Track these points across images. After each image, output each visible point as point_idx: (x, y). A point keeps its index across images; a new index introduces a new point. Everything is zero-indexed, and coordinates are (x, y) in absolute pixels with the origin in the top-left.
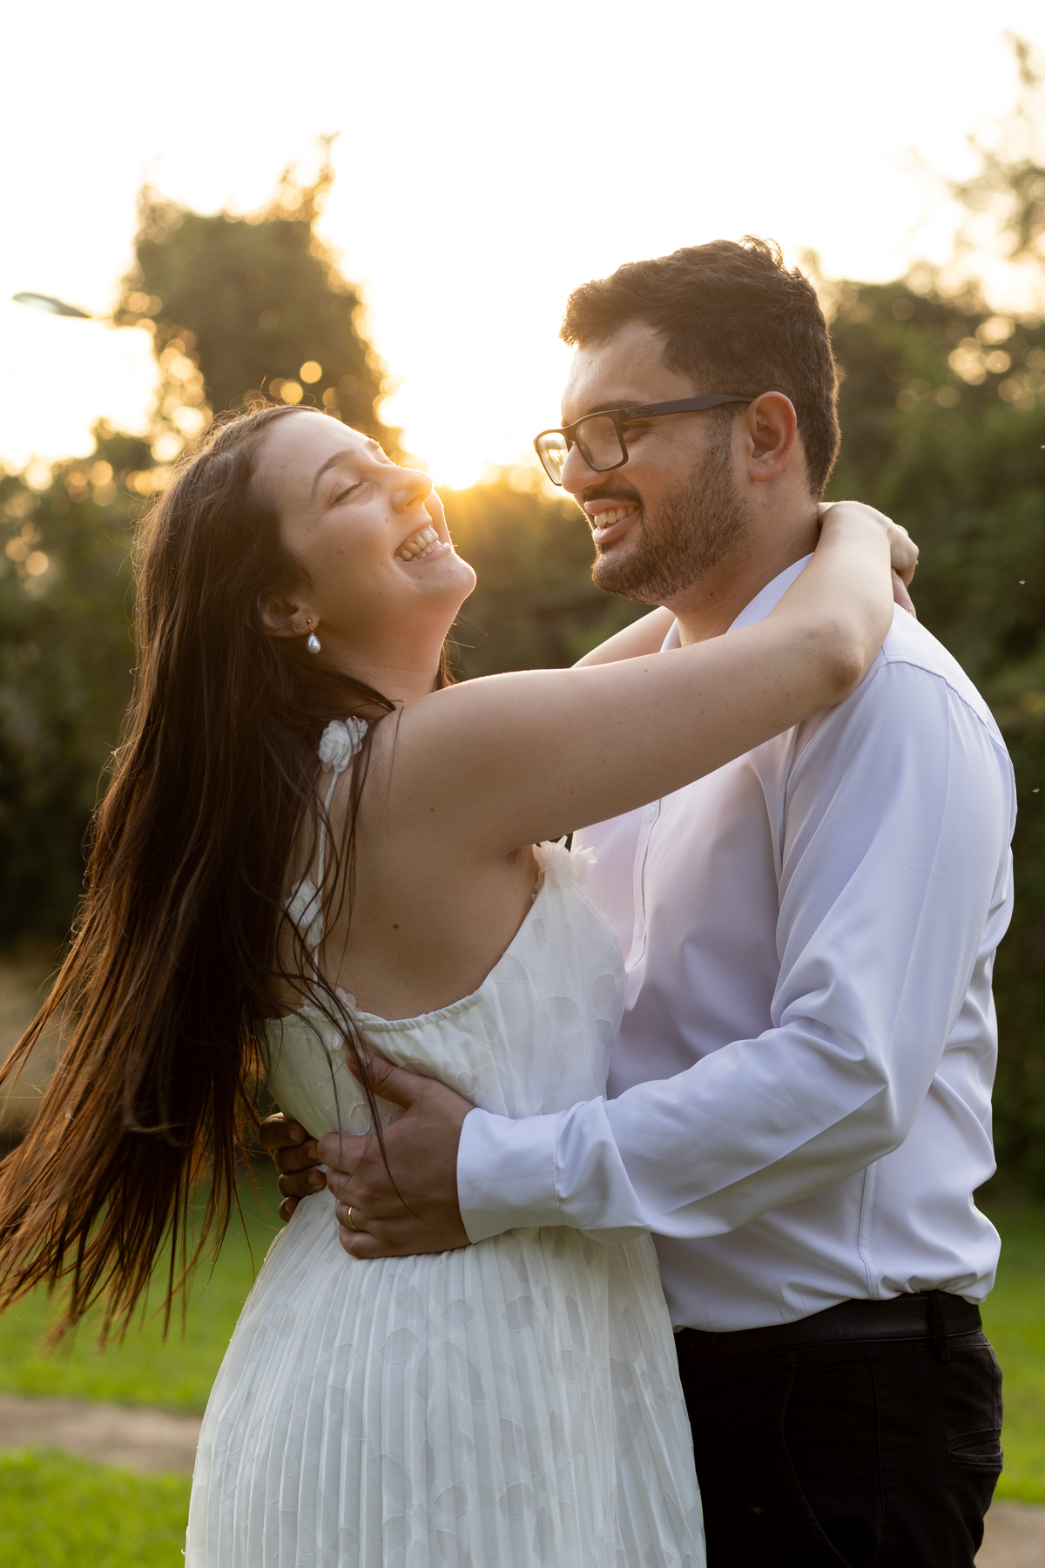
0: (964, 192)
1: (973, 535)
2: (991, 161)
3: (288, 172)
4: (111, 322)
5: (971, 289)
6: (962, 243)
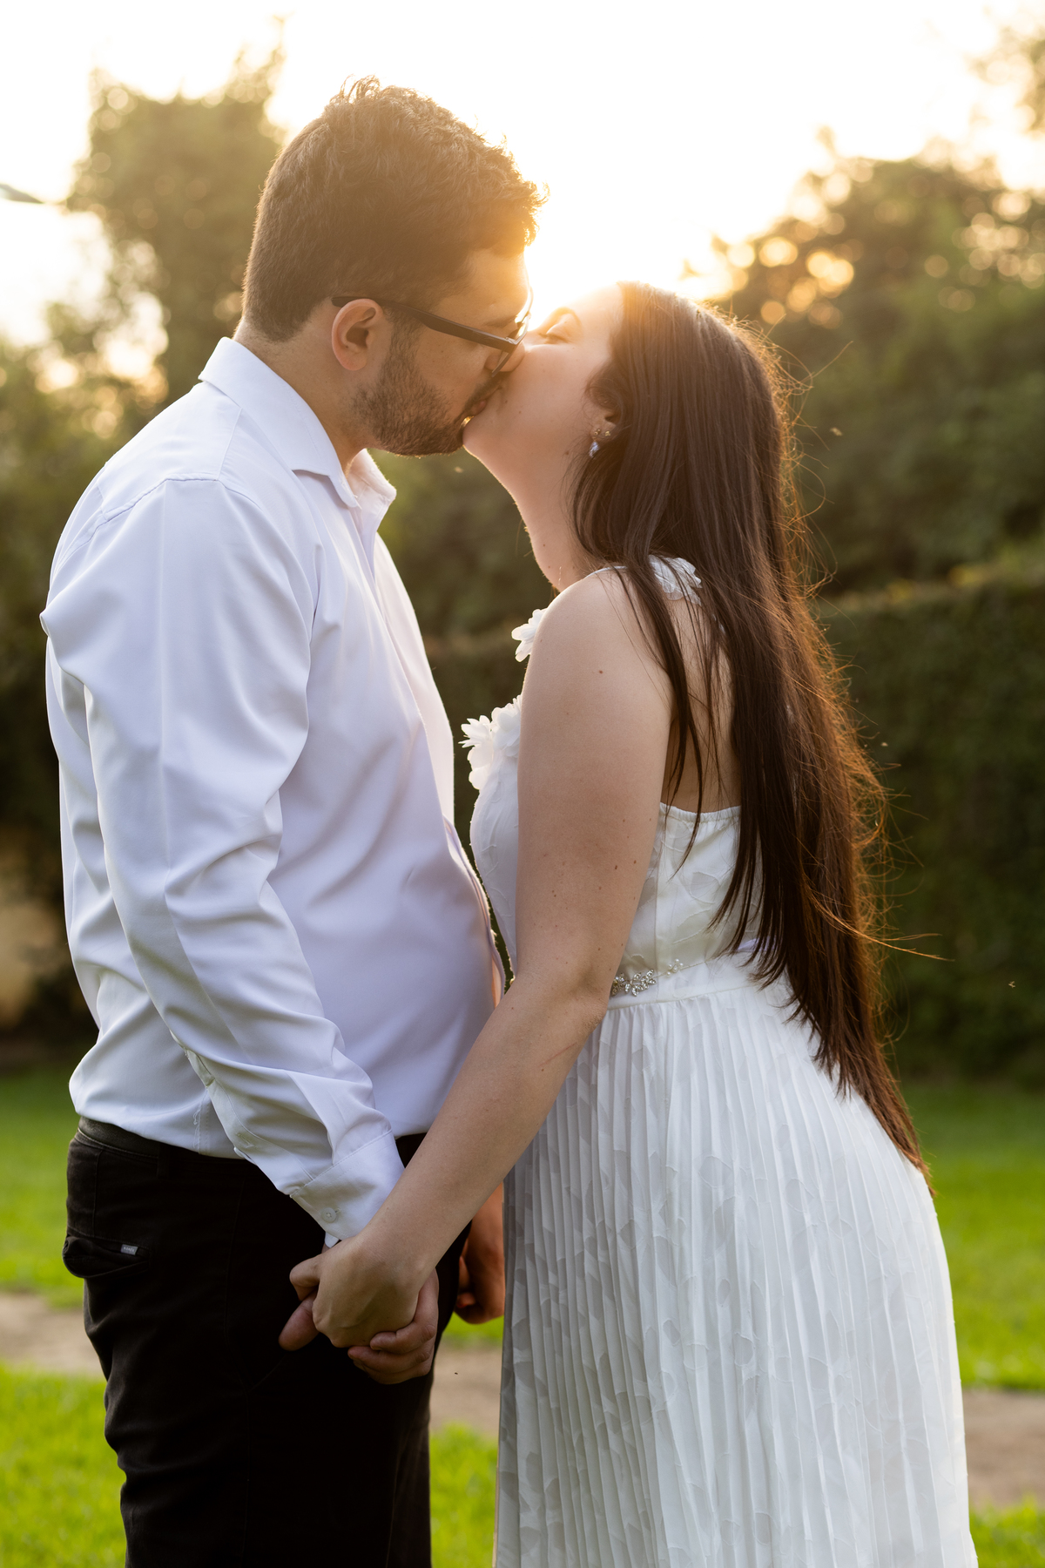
0: (981, 67)
1: (977, 415)
2: (1007, 34)
3: (242, 53)
4: (64, 207)
5: (988, 163)
6: (977, 117)
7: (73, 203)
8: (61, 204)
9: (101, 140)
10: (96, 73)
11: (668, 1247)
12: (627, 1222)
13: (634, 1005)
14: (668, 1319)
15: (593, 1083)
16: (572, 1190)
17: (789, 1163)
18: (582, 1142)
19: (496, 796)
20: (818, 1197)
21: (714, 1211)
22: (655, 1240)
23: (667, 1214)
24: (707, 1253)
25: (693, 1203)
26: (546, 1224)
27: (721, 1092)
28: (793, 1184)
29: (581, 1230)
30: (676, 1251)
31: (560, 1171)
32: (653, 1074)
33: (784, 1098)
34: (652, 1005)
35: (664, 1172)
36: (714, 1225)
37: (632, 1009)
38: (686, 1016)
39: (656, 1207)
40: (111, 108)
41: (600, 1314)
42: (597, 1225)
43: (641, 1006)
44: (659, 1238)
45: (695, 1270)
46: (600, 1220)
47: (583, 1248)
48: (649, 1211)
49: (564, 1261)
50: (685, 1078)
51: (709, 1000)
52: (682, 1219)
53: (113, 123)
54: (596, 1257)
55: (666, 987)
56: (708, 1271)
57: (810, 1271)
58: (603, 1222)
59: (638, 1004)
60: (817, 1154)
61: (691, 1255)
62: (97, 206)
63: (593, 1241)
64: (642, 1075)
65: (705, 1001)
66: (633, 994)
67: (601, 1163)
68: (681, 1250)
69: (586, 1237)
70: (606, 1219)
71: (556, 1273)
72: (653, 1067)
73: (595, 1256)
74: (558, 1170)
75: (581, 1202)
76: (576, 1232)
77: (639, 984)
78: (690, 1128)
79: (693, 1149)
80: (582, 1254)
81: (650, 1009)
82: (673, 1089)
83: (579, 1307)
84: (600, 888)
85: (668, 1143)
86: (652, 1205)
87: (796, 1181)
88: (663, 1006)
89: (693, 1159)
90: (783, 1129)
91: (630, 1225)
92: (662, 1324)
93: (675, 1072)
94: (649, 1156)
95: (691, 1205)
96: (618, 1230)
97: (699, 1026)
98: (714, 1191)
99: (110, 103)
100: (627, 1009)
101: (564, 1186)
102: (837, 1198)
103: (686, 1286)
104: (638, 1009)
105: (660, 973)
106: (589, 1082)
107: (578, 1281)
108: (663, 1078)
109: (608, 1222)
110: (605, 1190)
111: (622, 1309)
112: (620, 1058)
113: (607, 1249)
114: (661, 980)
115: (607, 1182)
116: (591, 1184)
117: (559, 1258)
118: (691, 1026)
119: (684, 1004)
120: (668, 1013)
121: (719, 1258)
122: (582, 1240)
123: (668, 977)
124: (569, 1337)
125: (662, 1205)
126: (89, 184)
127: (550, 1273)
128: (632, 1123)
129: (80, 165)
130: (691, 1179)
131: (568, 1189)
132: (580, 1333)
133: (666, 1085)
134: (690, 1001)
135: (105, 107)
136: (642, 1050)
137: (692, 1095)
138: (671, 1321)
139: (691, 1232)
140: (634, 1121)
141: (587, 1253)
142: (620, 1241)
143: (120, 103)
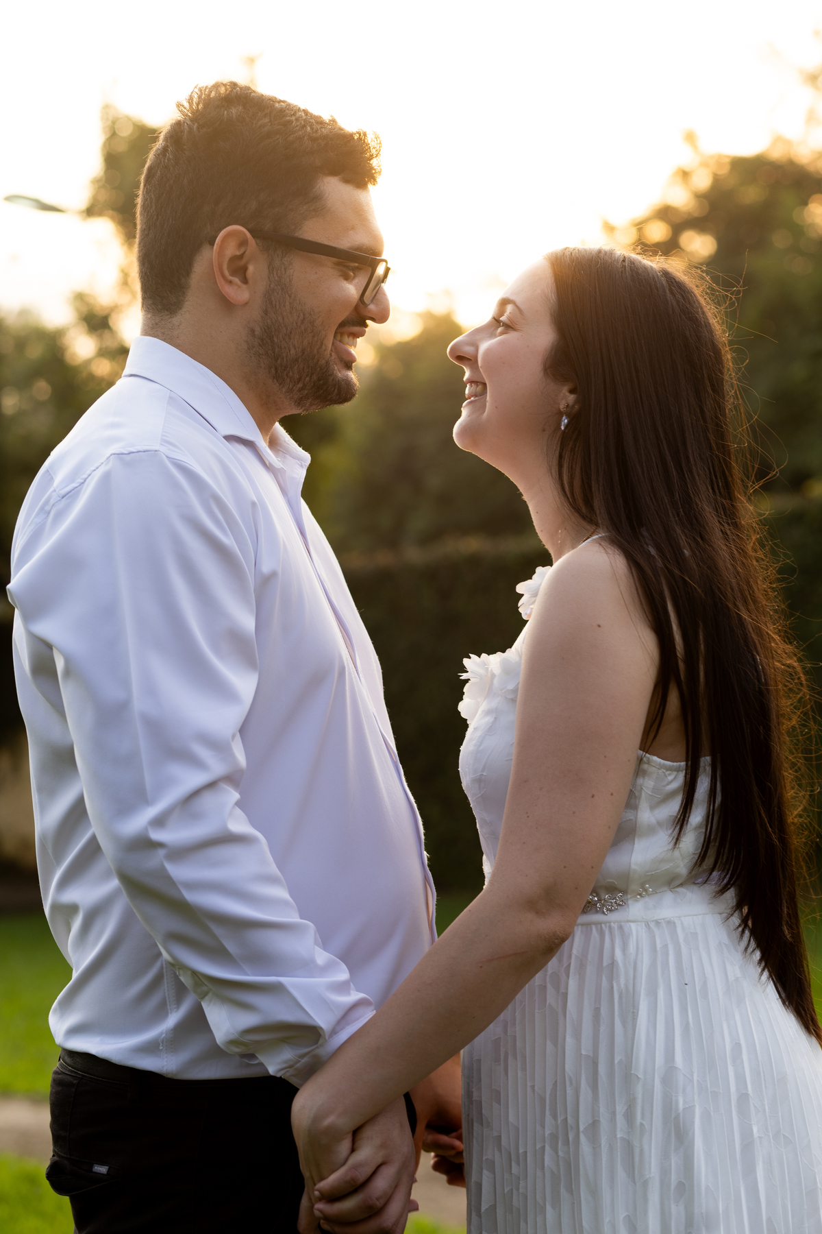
0: (813, 79)
7: (91, 212)
8: (83, 212)
9: (112, 160)
10: (107, 107)
11: (629, 1147)
12: (591, 1121)
13: (605, 923)
14: (627, 1214)
15: (562, 990)
16: (536, 1088)
17: (741, 1078)
18: (549, 1045)
19: (491, 730)
20: (765, 1111)
21: (673, 1116)
22: (619, 1140)
23: (630, 1116)
24: (665, 1155)
25: (654, 1109)
26: (511, 1118)
27: (684, 1009)
28: (743, 1098)
29: (543, 1126)
30: (637, 1151)
31: (526, 1071)
32: (622, 986)
33: (738, 1018)
34: (623, 924)
35: (629, 1078)
36: (673, 1130)
37: (603, 925)
38: (654, 937)
39: (620, 1109)
40: (118, 135)
41: (556, 1203)
42: (559, 1122)
43: (612, 924)
44: (622, 1139)
45: (653, 1170)
46: (563, 1118)
47: (544, 1142)
48: (614, 1114)
49: (526, 1153)
50: (653, 993)
51: (674, 923)
52: (644, 1123)
53: (122, 148)
54: (557, 1153)
55: (636, 908)
56: (665, 1172)
57: (756, 1178)
58: (566, 1120)
59: (610, 922)
60: (764, 1072)
61: (650, 1157)
62: (111, 212)
63: (554, 1137)
64: (612, 987)
65: (670, 923)
66: (604, 913)
67: (567, 1066)
68: (642, 1151)
69: (547, 1133)
70: (569, 1117)
71: (518, 1163)
72: (622, 981)
73: (556, 1150)
74: (524, 1069)
75: (545, 1101)
76: (538, 1127)
77: (610, 904)
78: (655, 1039)
79: (657, 1059)
80: (543, 1148)
81: (621, 928)
82: (641, 1002)
83: (538, 1197)
84: (574, 813)
85: (634, 1051)
86: (617, 1108)
87: (747, 1095)
88: (633, 925)
89: (656, 1067)
90: (736, 1047)
91: (595, 1125)
92: (621, 1218)
93: (643, 986)
94: (616, 1062)
95: (652, 1110)
96: (581, 1128)
97: (666, 946)
98: (674, 1098)
99: (117, 132)
100: (599, 926)
101: (529, 1084)
102: (780, 1114)
103: (645, 1184)
104: (610, 927)
105: (629, 896)
106: (557, 989)
107: (539, 1173)
108: (631, 991)
109: (570, 1120)
110: (569, 1091)
111: (580, 1201)
112: (590, 970)
113: (569, 1144)
114: (630, 902)
115: (571, 1083)
116: (555, 1084)
117: (521, 1151)
118: (659, 946)
119: (652, 925)
120: (637, 932)
121: (675, 1161)
122: (544, 1134)
123: (637, 901)
124: (527, 1224)
125: (625, 1108)
126: (104, 196)
127: (513, 1164)
128: (601, 1030)
129: (96, 181)
130: (653, 1086)
131: (533, 1087)
132: (538, 1221)
133: (633, 998)
134: (657, 923)
135: (112, 135)
136: (613, 963)
137: (658, 1009)
138: (628, 1216)
139: (651, 1135)
140: (603, 1028)
141: (547, 1148)
142: (583, 1138)
143: (126, 132)
